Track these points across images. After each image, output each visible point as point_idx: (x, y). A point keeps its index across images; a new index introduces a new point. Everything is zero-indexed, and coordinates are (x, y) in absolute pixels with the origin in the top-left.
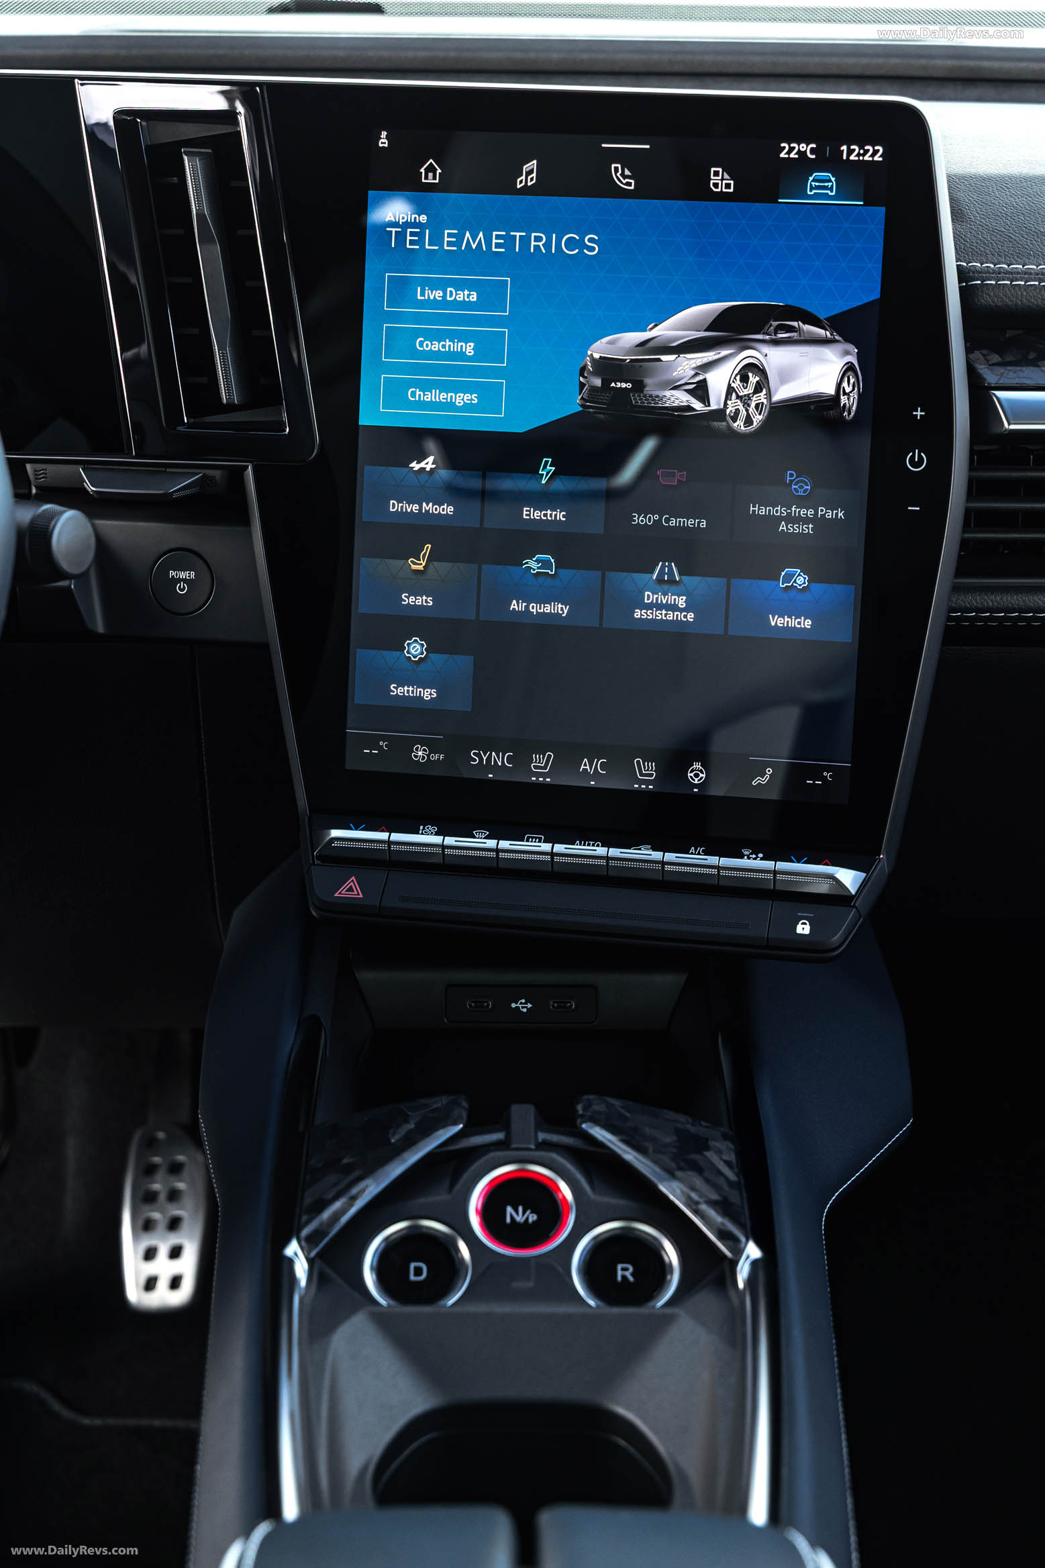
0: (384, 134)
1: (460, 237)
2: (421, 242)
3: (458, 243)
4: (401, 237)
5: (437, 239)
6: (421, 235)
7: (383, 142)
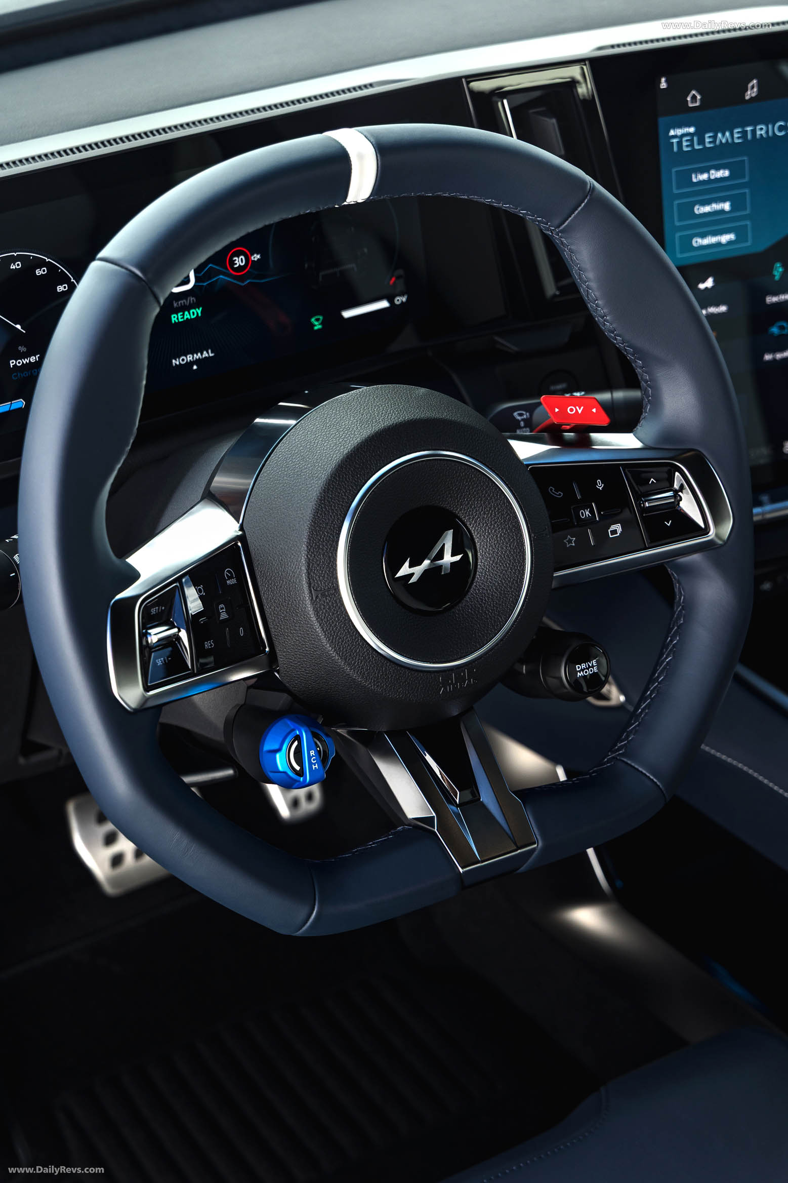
0: (663, 80)
1: (715, 137)
2: (692, 145)
3: (714, 142)
4: (680, 144)
5: (702, 141)
6: (692, 141)
7: (663, 85)
